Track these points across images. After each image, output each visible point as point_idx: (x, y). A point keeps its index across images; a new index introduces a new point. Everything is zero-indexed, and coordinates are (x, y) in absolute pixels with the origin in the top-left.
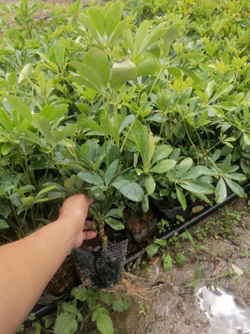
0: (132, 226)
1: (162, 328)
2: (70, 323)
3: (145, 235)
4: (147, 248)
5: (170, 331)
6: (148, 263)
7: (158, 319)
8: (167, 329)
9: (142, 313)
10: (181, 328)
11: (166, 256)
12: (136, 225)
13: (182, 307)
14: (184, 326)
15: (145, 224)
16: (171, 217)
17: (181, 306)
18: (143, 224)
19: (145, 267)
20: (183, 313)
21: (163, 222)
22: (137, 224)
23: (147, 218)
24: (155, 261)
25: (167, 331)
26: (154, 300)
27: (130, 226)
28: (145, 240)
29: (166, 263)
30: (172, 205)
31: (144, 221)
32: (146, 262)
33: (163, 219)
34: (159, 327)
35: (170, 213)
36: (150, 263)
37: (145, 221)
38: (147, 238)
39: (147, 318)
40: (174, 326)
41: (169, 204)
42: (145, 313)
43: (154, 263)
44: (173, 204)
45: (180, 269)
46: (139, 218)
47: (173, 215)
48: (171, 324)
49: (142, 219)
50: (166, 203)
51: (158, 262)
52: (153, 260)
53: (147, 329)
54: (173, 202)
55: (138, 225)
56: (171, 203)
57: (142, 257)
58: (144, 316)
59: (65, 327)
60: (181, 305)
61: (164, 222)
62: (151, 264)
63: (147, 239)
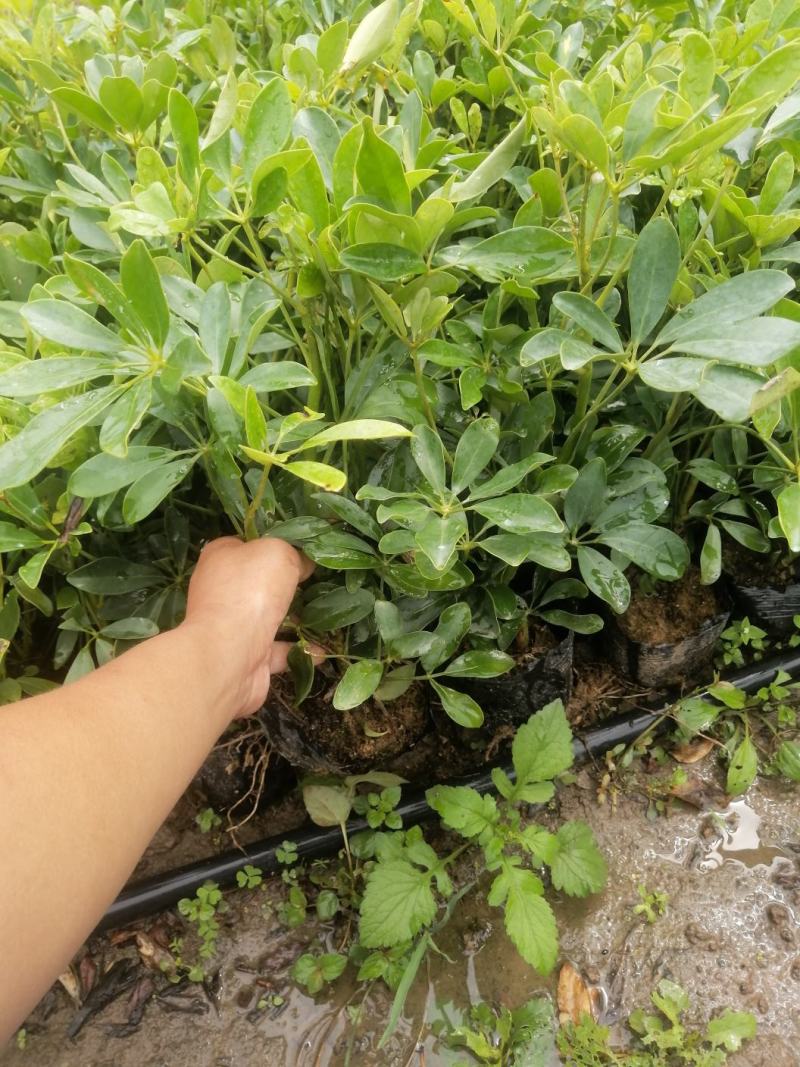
0: (639, 626)
1: (709, 972)
2: (413, 896)
3: (678, 662)
4: (678, 707)
5: (737, 988)
6: (671, 756)
7: (695, 940)
8: (727, 979)
9: (643, 913)
10: (778, 986)
11: (737, 746)
12: (657, 624)
13: (784, 922)
14: (789, 984)
15: (683, 626)
16: (776, 617)
17: (780, 916)
18: (677, 627)
19: (659, 766)
20: (787, 940)
21: (747, 630)
22: (659, 620)
23: (693, 608)
24: (693, 754)
25: (727, 986)
26: (686, 879)
27: (632, 622)
28: (670, 681)
29: (739, 768)
30: (783, 576)
31: (680, 615)
32: (666, 752)
33: (746, 620)
34: (699, 970)
35: (775, 603)
36: (678, 757)
37: (683, 618)
38: (680, 674)
39: (658, 931)
40: (751, 976)
41: (773, 574)
42: (651, 914)
43: (693, 760)
44: (788, 574)
45: (783, 795)
46: (666, 605)
47: (783, 614)
48: (743, 967)
49: (673, 608)
50: (762, 567)
51: (704, 758)
52: (689, 750)
53: (657, 964)
54: (786, 569)
55: (662, 624)
56: (781, 571)
57: (655, 733)
58: (649, 924)
59: (398, 904)
60: (782, 913)
61: (749, 632)
62: (682, 763)
63: (678, 678)
